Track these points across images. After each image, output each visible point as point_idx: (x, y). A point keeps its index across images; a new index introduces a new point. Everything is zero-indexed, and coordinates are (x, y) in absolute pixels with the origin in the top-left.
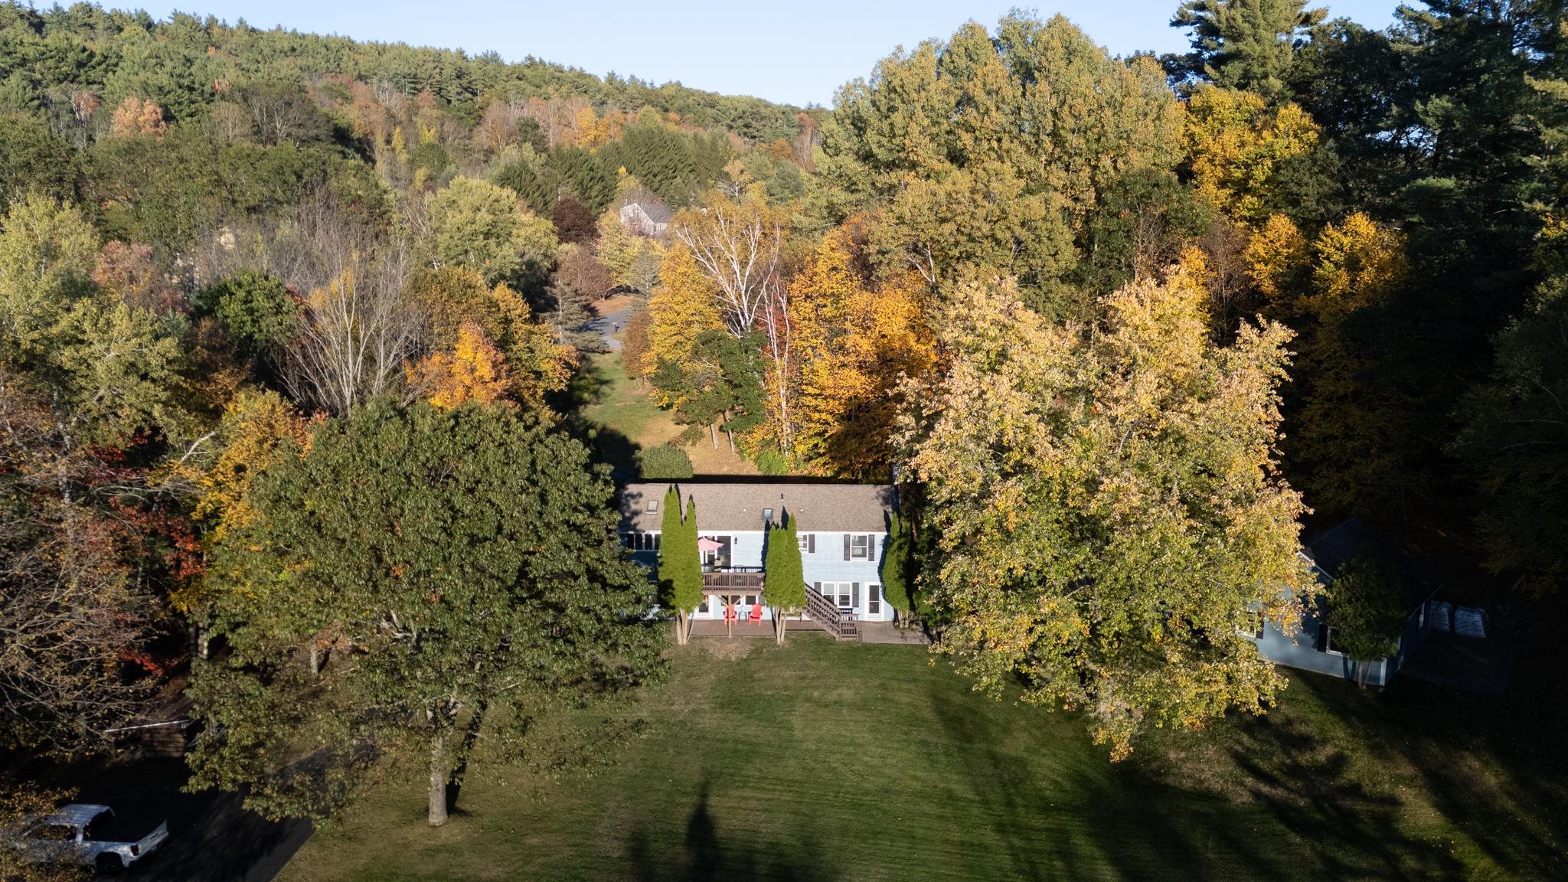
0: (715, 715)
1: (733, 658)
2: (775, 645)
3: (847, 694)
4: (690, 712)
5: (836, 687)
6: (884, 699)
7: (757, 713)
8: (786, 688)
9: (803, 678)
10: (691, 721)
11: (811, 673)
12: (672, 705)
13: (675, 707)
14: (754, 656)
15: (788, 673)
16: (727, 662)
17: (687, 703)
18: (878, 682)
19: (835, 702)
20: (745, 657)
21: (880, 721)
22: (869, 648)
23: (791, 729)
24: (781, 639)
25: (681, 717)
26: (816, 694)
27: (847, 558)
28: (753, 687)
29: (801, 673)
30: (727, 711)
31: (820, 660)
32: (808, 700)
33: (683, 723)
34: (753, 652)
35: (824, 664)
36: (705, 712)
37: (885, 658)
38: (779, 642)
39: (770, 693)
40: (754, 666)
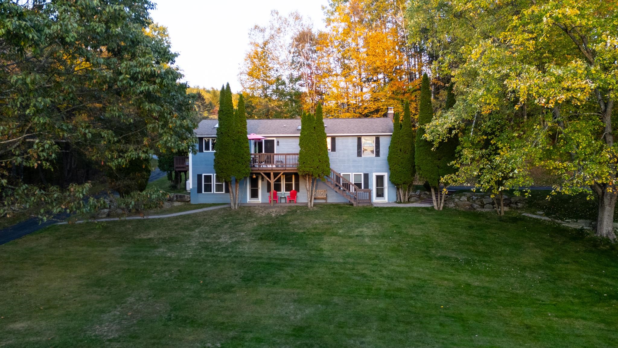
0: (254, 244)
1: (273, 215)
2: (307, 209)
3: (367, 231)
4: (232, 243)
5: (357, 228)
6: (400, 233)
8: (315, 229)
10: (232, 248)
11: (335, 221)
13: (221, 240)
15: (317, 221)
16: (268, 217)
17: (232, 238)
18: (392, 224)
19: (357, 236)
20: (282, 214)
21: (399, 245)
22: (380, 209)
23: (320, 250)
24: (311, 205)
25: (224, 246)
26: (341, 231)
27: (359, 155)
28: (288, 229)
29: (328, 221)
30: (265, 241)
31: (342, 215)
34: (289, 212)
35: (345, 216)
36: (246, 242)
38: (309, 207)
39: (301, 231)
40: (288, 218)
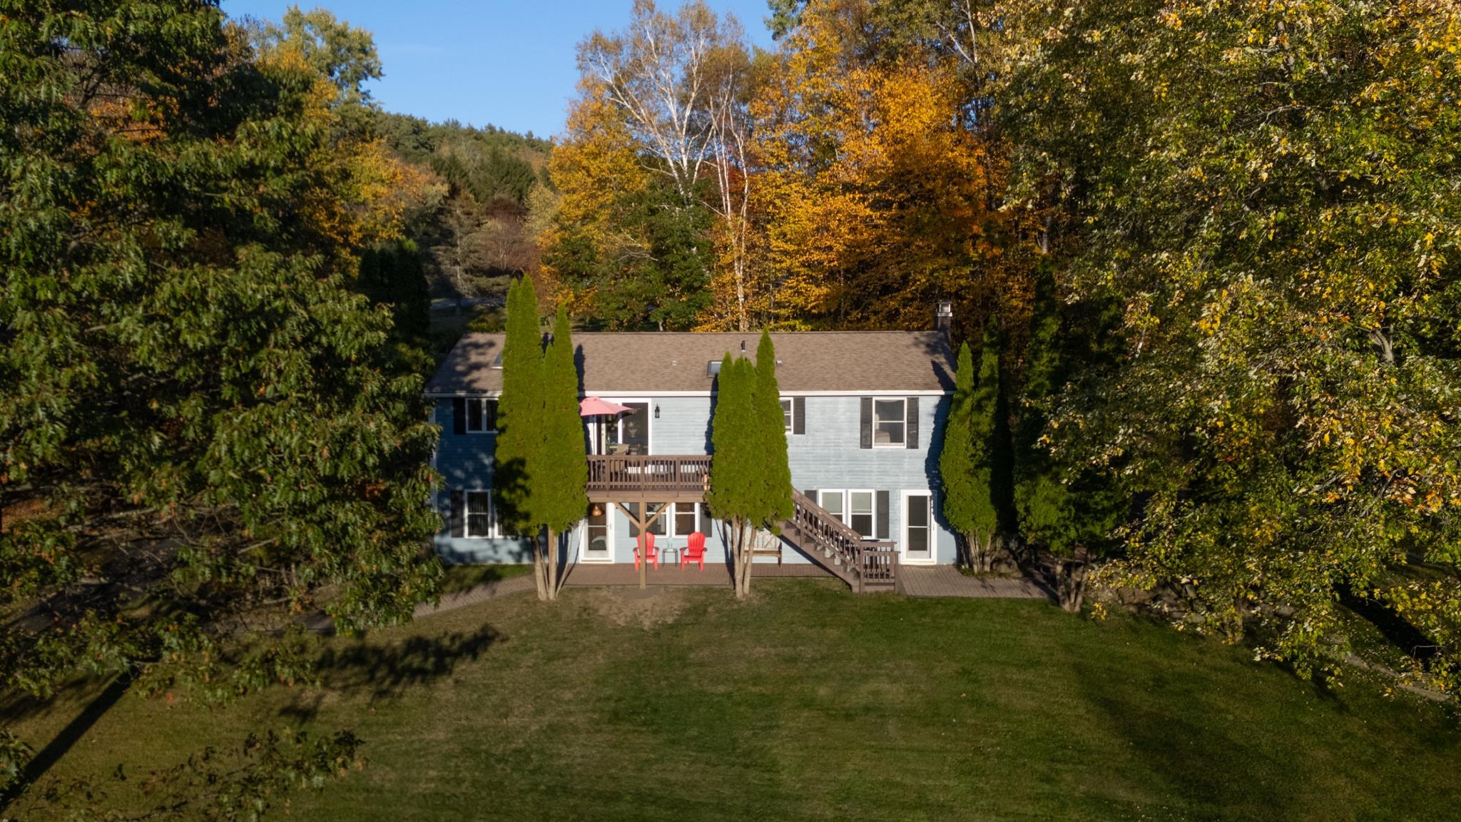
0: (599, 738)
1: (647, 624)
2: (733, 600)
3: (892, 692)
4: (541, 731)
5: (865, 678)
6: (976, 702)
7: (693, 732)
8: (757, 680)
9: (793, 660)
10: (541, 752)
11: (808, 651)
12: (506, 716)
13: (513, 721)
14: (690, 619)
15: (759, 651)
16: (634, 632)
17: (540, 712)
18: (955, 666)
19: (867, 709)
20: (670, 620)
21: (978, 751)
22: (922, 605)
23: (772, 767)
24: (743, 589)
25: (519, 743)
27: (866, 443)
28: (686, 678)
29: (787, 651)
30: (626, 726)
32: (808, 704)
33: (523, 755)
34: (687, 612)
35: (833, 633)
36: (576, 730)
37: (958, 623)
38: (739, 594)
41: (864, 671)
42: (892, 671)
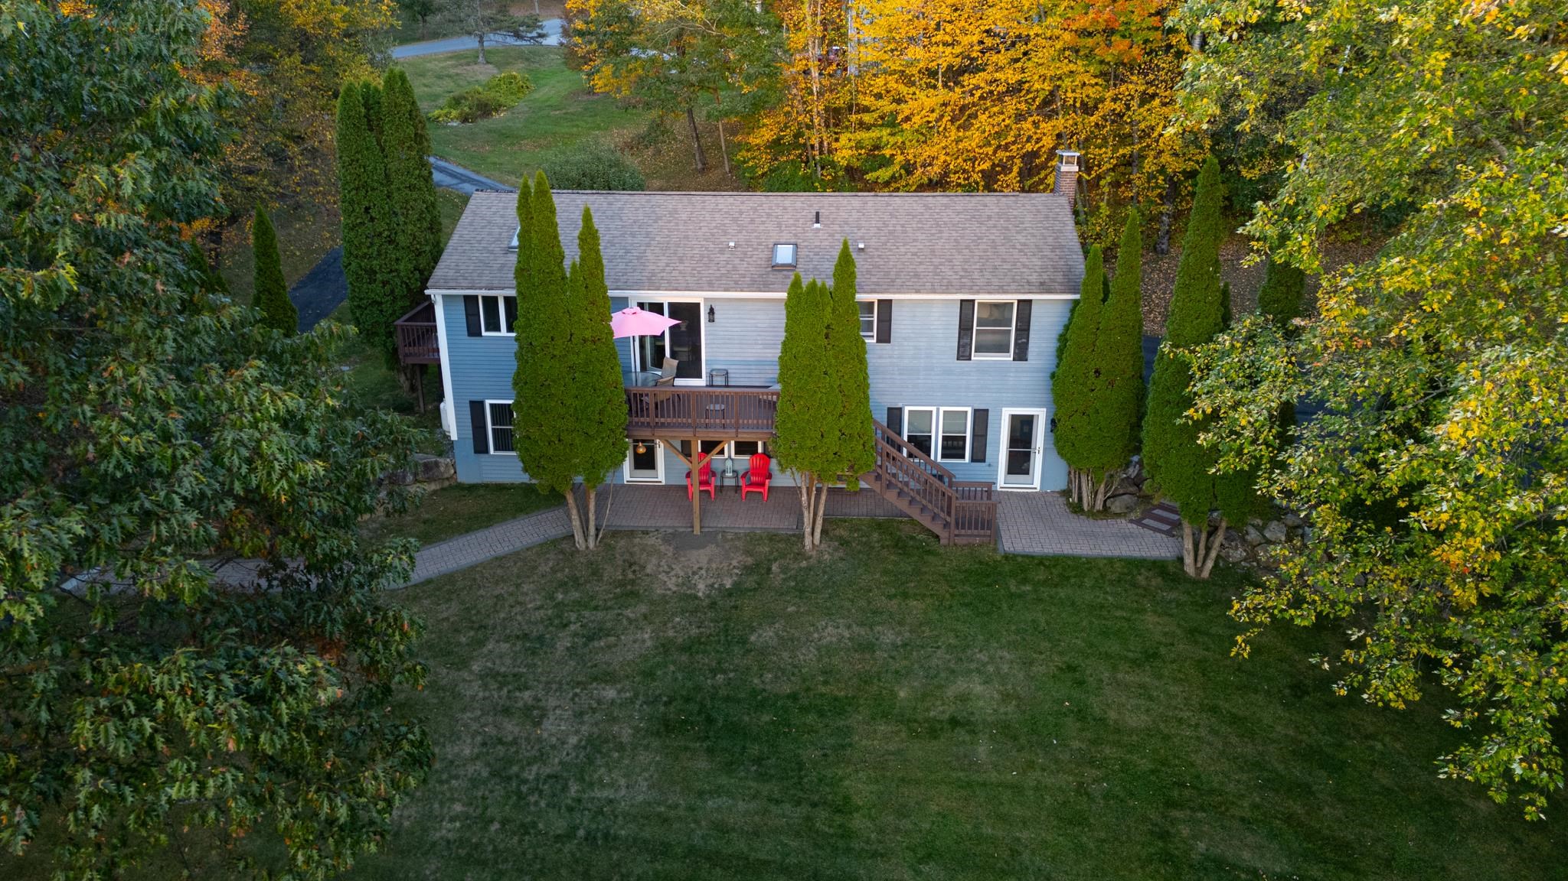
0: (646, 758)
1: (702, 589)
2: (801, 555)
3: (984, 697)
4: (580, 746)
5: (953, 675)
6: (1081, 715)
8: (828, 675)
9: (869, 647)
11: (887, 634)
12: (540, 722)
13: (547, 731)
14: (751, 582)
15: (831, 633)
16: (687, 600)
17: (578, 717)
18: (1058, 660)
20: (728, 583)
21: (1081, 789)
23: (844, 807)
24: (812, 542)
25: (555, 764)
27: (963, 354)
28: (745, 670)
29: (864, 633)
32: (886, 712)
33: (559, 782)
35: (917, 607)
36: (620, 746)
38: (807, 548)
39: (786, 686)
40: (749, 610)
41: (952, 665)
42: (984, 665)
